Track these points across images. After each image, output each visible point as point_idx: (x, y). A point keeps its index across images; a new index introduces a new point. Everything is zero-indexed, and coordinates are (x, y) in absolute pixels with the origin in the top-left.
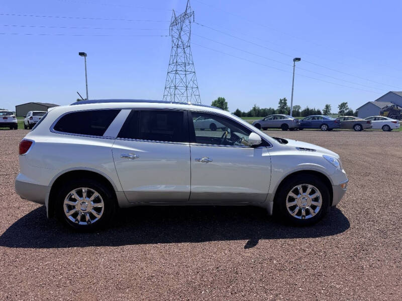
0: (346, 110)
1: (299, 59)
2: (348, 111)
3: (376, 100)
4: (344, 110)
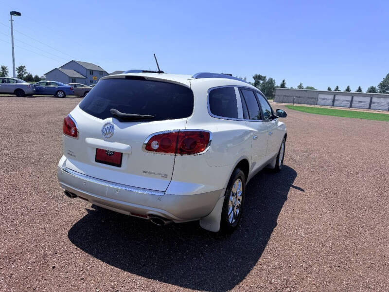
0: (25, 73)
1: (19, 14)
2: (27, 75)
3: (61, 67)
4: (23, 73)
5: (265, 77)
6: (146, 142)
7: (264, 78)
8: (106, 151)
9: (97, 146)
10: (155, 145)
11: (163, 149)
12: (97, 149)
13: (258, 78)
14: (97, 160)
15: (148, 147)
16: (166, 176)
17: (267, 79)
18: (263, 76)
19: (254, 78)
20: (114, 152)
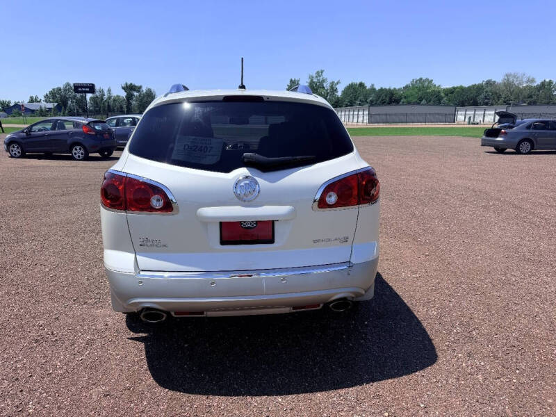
5: (140, 87)
6: (318, 196)
7: (138, 89)
8: (240, 223)
9: (221, 218)
10: (332, 198)
11: (343, 201)
12: (221, 223)
13: (130, 88)
14: (223, 242)
15: (322, 203)
16: (346, 240)
17: (144, 89)
18: (137, 85)
19: (123, 88)
20: (257, 222)
